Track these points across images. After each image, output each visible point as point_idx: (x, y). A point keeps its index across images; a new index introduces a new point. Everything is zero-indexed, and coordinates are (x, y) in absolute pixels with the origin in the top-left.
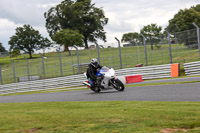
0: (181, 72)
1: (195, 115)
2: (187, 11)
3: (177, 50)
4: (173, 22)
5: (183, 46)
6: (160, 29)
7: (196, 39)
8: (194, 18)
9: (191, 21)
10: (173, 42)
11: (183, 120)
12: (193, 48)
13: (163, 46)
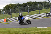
0: (7, 21)
1: (10, 32)
2: (8, 5)
3: (6, 15)
4: (4, 8)
5: (7, 14)
6: (1, 10)
7: (10, 12)
8: (10, 7)
9: (9, 8)
10: (5, 13)
11: (7, 33)
12: (10, 15)
13: (2, 14)
